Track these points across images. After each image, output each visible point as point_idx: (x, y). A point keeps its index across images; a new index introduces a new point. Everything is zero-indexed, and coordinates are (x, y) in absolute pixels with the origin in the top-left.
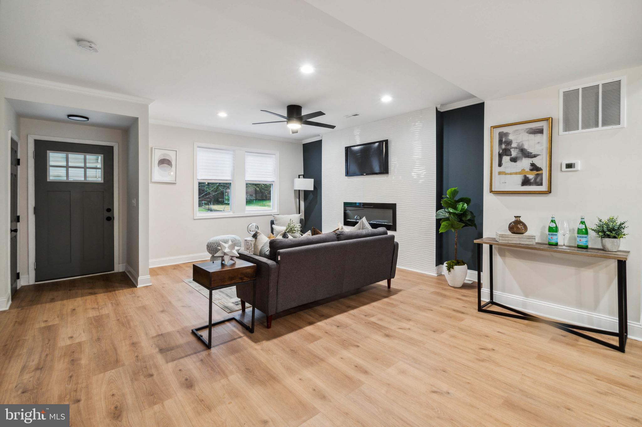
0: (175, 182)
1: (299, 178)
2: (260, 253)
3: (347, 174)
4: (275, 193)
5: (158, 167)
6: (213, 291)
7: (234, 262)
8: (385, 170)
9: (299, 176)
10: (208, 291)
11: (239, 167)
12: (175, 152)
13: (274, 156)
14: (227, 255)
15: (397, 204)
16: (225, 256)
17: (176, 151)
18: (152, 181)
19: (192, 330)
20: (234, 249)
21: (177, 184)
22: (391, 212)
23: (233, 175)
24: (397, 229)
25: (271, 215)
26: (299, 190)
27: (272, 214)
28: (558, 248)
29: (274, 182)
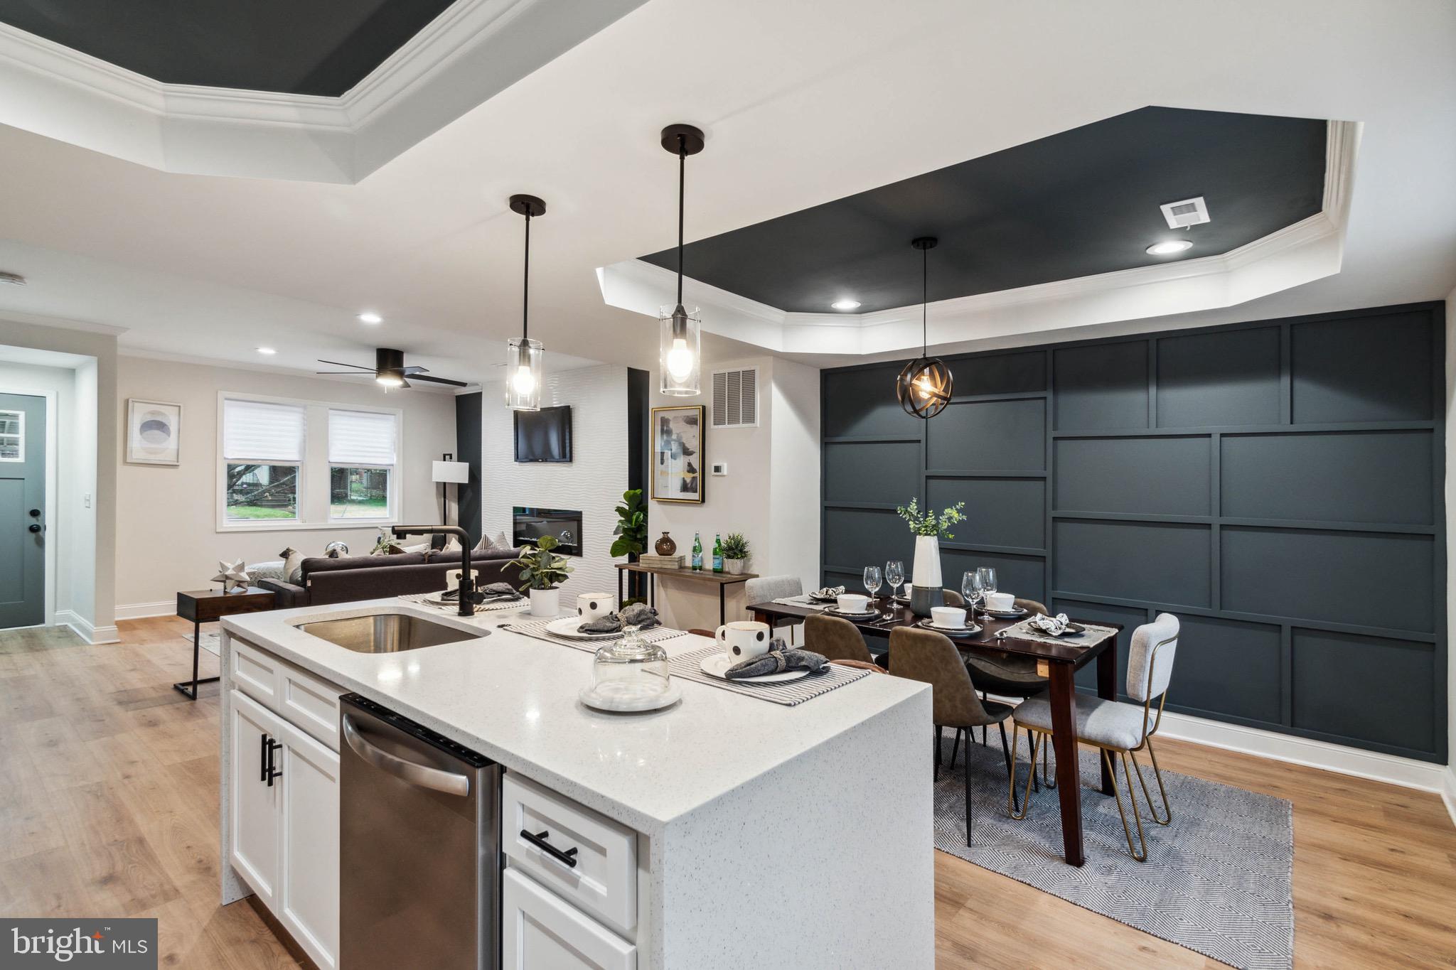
0: (176, 463)
1: (445, 460)
2: (291, 578)
3: (518, 458)
4: (394, 489)
5: (141, 433)
6: (201, 625)
7: (244, 590)
8: (566, 455)
9: (445, 456)
10: (192, 625)
11: (315, 437)
12: (177, 409)
13: (393, 416)
14: (231, 579)
15: (583, 513)
16: (227, 581)
17: (179, 406)
18: (128, 461)
19: (175, 685)
20: (244, 571)
21: (180, 467)
22: (575, 523)
23: (303, 450)
24: (584, 553)
25: (377, 527)
26: (445, 483)
27: (379, 526)
28: (684, 572)
29: (392, 465)
